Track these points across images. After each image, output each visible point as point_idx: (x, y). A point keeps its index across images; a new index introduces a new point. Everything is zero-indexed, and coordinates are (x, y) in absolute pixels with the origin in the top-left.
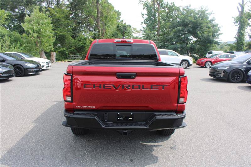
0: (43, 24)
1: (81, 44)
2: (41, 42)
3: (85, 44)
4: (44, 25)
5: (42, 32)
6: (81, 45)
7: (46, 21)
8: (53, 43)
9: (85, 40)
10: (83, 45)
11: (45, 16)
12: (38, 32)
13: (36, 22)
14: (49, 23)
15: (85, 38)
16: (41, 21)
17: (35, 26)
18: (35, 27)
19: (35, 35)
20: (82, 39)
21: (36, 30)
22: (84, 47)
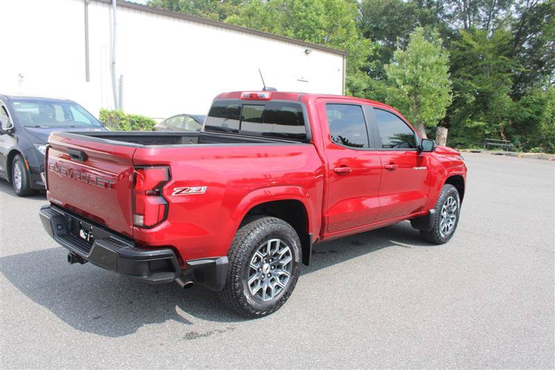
0: (424, 66)
1: (527, 113)
2: (418, 104)
3: (538, 113)
4: (427, 68)
5: (422, 83)
6: (529, 115)
7: (433, 59)
8: (446, 108)
9: (542, 104)
10: (534, 116)
11: (433, 48)
12: (415, 83)
13: (412, 62)
14: (440, 64)
15: (541, 100)
16: (422, 60)
17: (408, 71)
18: (407, 73)
19: (406, 89)
20: (534, 103)
21: (410, 80)
22: (538, 122)
